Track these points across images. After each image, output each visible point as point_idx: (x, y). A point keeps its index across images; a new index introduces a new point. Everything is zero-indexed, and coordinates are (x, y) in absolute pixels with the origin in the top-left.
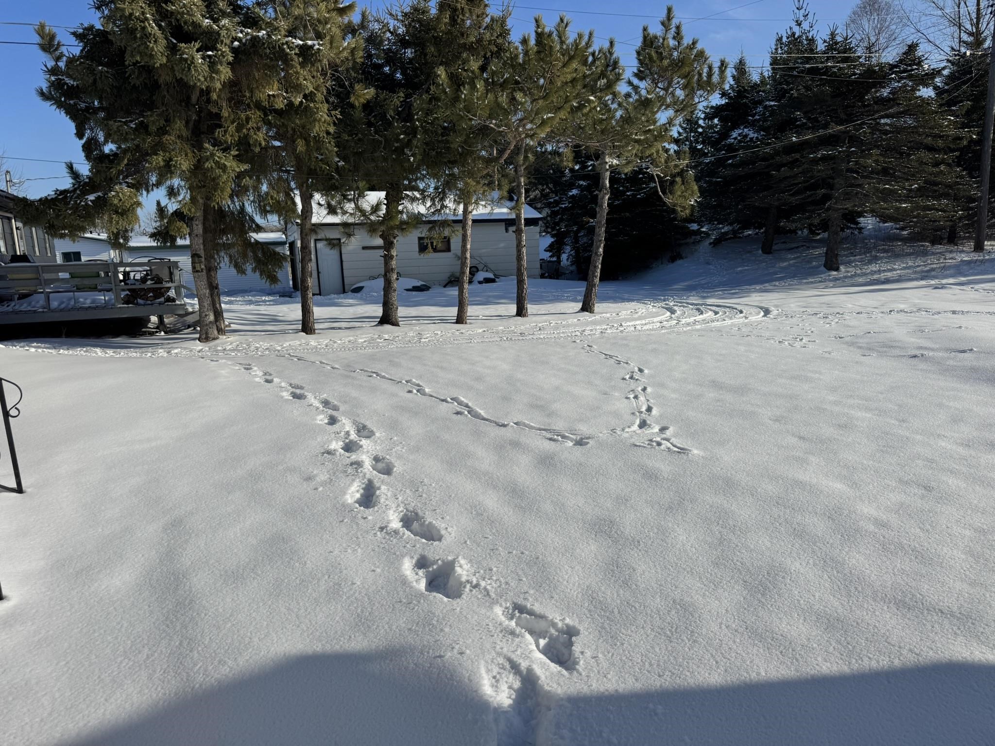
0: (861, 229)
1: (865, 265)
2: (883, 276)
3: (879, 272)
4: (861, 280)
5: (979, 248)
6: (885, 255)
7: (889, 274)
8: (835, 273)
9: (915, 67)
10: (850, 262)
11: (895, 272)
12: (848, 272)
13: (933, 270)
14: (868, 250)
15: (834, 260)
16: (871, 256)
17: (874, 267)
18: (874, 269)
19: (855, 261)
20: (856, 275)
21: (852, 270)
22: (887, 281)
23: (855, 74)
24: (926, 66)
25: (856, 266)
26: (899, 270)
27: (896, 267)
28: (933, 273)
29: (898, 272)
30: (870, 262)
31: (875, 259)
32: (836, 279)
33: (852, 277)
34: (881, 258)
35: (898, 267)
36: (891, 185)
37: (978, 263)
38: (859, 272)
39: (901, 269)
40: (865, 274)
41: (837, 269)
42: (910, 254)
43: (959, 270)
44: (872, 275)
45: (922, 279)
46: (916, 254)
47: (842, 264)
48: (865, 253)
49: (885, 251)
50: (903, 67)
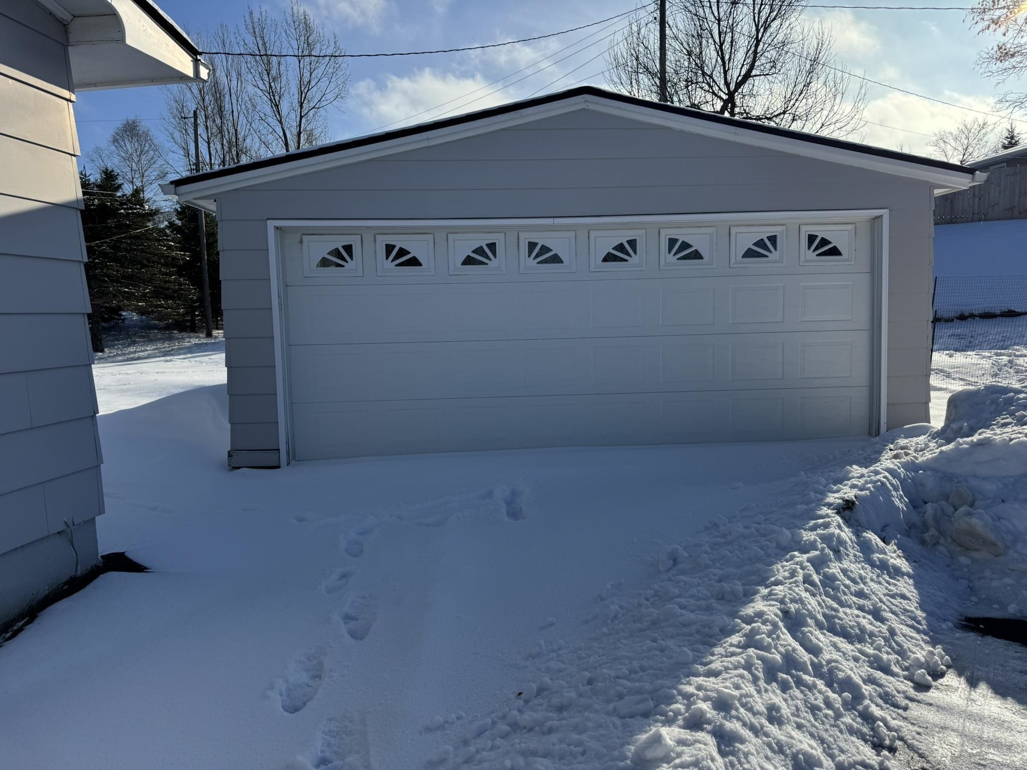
0: (124, 320)
1: (125, 347)
2: (137, 355)
3: (135, 352)
4: (120, 358)
5: (209, 335)
6: (142, 340)
7: (142, 354)
8: (100, 354)
9: (138, 207)
10: (113, 346)
11: (146, 352)
12: (111, 353)
13: (173, 350)
14: (128, 336)
15: (99, 343)
16: (131, 341)
17: (132, 349)
18: (132, 350)
19: (119, 344)
20: (117, 355)
21: (114, 352)
22: (139, 358)
23: (93, 205)
24: (147, 207)
25: (119, 348)
26: (150, 350)
27: (148, 348)
28: (172, 352)
29: (149, 352)
30: (129, 345)
31: (134, 343)
32: (100, 359)
33: (114, 356)
34: (139, 342)
35: (150, 348)
36: (129, 289)
37: (204, 345)
38: (119, 353)
39: (152, 350)
40: (124, 354)
41: (102, 351)
42: (159, 339)
43: (190, 350)
44: (130, 354)
45: (163, 356)
46: (163, 340)
47: (106, 347)
48: (127, 339)
49: (143, 337)
50: (130, 205)
